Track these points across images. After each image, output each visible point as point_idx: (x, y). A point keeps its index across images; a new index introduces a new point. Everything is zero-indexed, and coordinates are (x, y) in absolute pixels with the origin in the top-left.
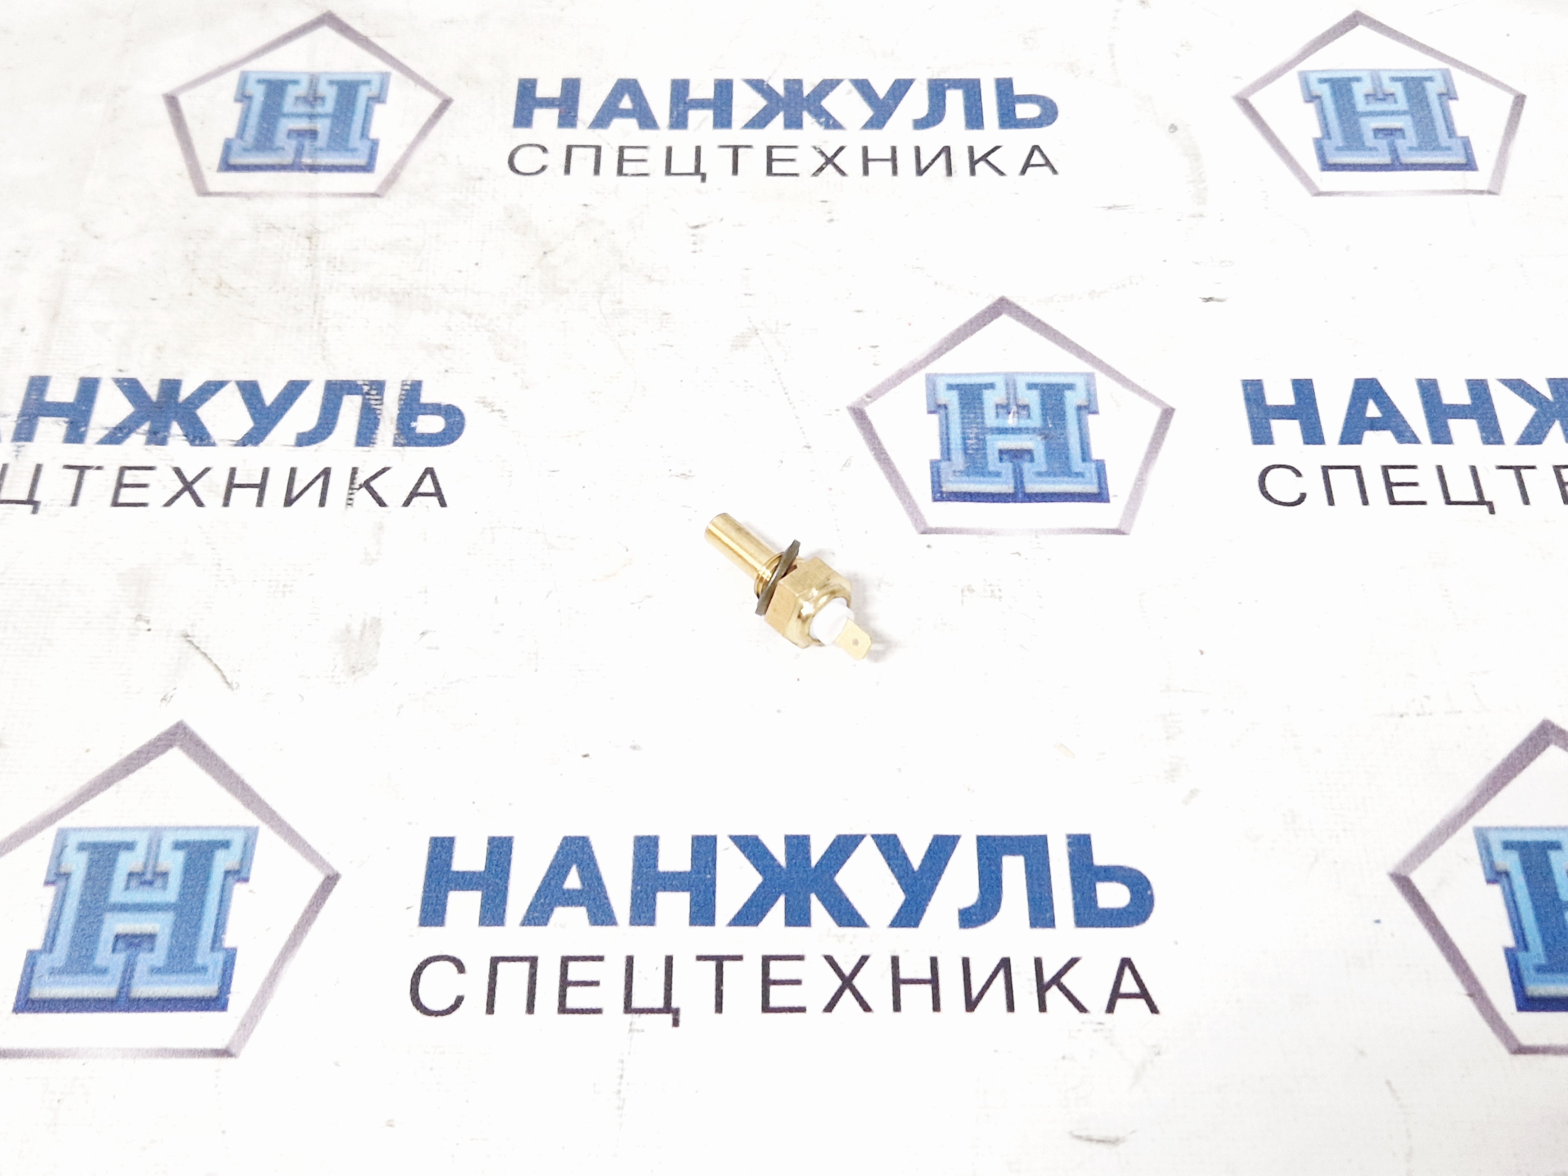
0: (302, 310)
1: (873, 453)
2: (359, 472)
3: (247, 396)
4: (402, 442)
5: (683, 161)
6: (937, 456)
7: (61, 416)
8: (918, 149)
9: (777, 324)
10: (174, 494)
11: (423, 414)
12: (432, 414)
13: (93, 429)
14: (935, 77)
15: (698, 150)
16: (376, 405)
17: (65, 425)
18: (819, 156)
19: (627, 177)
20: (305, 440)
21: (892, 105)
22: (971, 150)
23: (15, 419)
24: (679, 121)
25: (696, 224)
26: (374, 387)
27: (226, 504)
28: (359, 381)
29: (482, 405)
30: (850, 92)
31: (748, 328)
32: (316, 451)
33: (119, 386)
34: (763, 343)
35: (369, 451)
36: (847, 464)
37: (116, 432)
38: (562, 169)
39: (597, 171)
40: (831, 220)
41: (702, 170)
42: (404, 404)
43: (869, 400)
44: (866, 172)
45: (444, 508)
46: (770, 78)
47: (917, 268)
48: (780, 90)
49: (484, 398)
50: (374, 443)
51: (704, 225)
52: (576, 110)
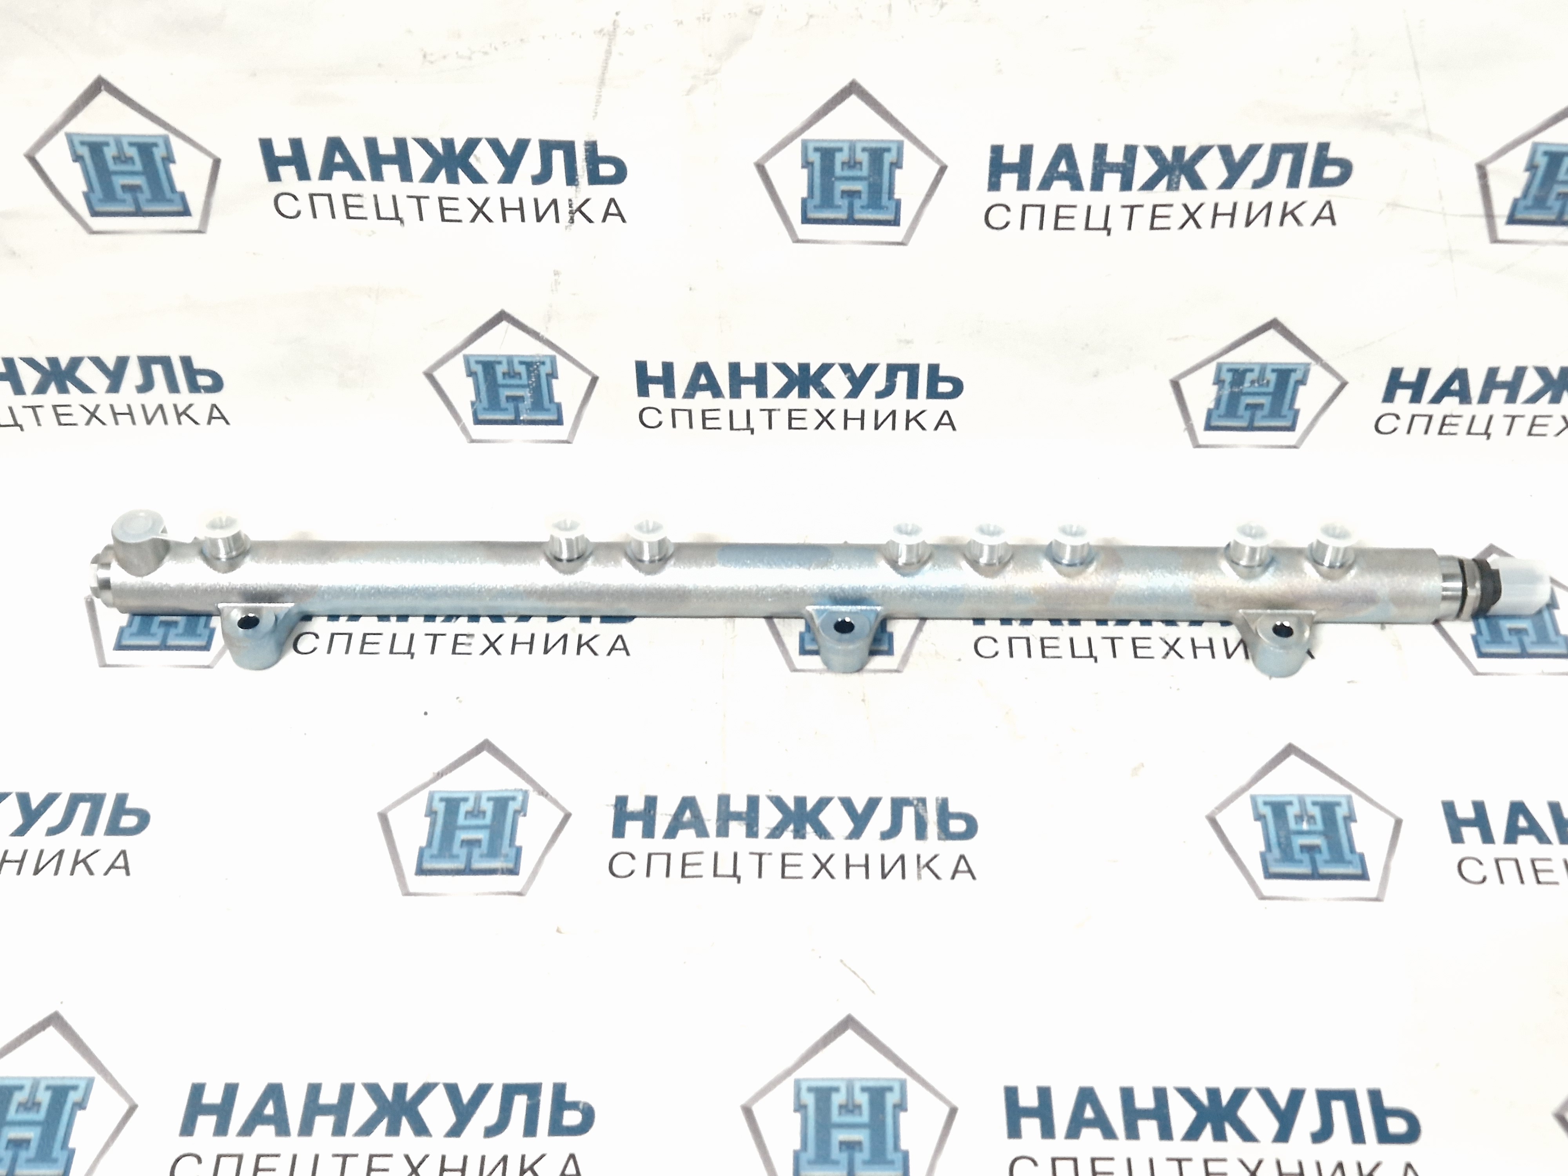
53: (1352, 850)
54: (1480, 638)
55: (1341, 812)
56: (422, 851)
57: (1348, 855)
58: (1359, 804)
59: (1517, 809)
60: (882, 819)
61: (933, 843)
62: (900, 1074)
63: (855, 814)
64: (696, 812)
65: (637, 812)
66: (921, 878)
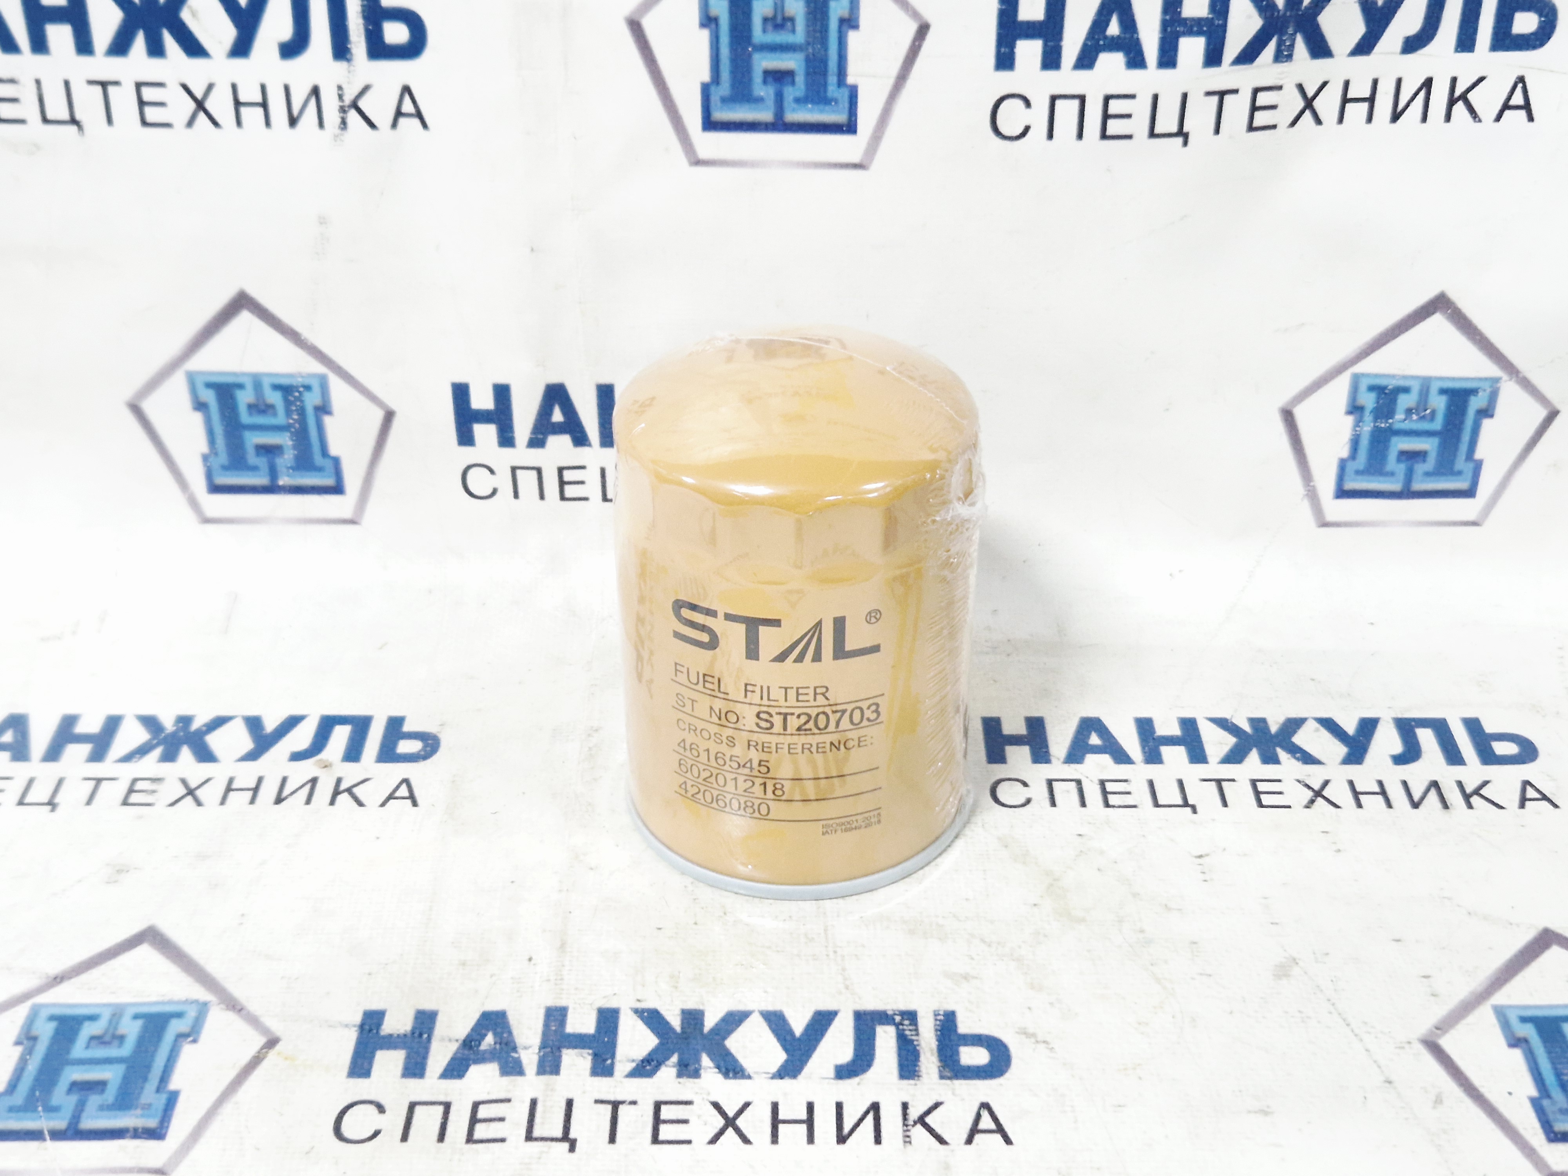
0: (813, 939)
1: (1462, 1089)
2: (910, 1106)
3: (773, 1026)
4: (949, 1075)
5: (1169, 794)
6: (1534, 1092)
7: (583, 1048)
8: (1405, 784)
9: (1314, 953)
10: (715, 1131)
11: (966, 1045)
12: (973, 1044)
13: (620, 1062)
14: (1400, 716)
15: (1181, 783)
16: (912, 1035)
17: (590, 1058)
18: (1306, 789)
19: (1115, 808)
20: (844, 1072)
21: (1365, 741)
22: (1460, 784)
23: (537, 1051)
24: (1153, 757)
25: (1200, 854)
26: (905, 1017)
27: (775, 1138)
28: (889, 1010)
29: (1023, 1036)
30: (1317, 730)
31: (1285, 958)
32: (859, 1084)
33: (638, 1017)
34: (1306, 973)
35: (916, 1085)
36: (1438, 1101)
37: (644, 1064)
38: (1047, 802)
39: (1083, 804)
40: (1339, 851)
41: (1190, 802)
42: (942, 1034)
43: (1438, 1032)
44: (1359, 805)
45: (1010, 1146)
46: (1232, 716)
47: (1444, 898)
48: (1247, 727)
49: (1025, 1028)
50: (919, 1076)
51: (1207, 855)
52: (1047, 746)
60: (838, 1045)
61: (931, 1084)
63: (788, 1038)
64: (505, 1035)
65: (398, 1036)
66: (910, 1142)
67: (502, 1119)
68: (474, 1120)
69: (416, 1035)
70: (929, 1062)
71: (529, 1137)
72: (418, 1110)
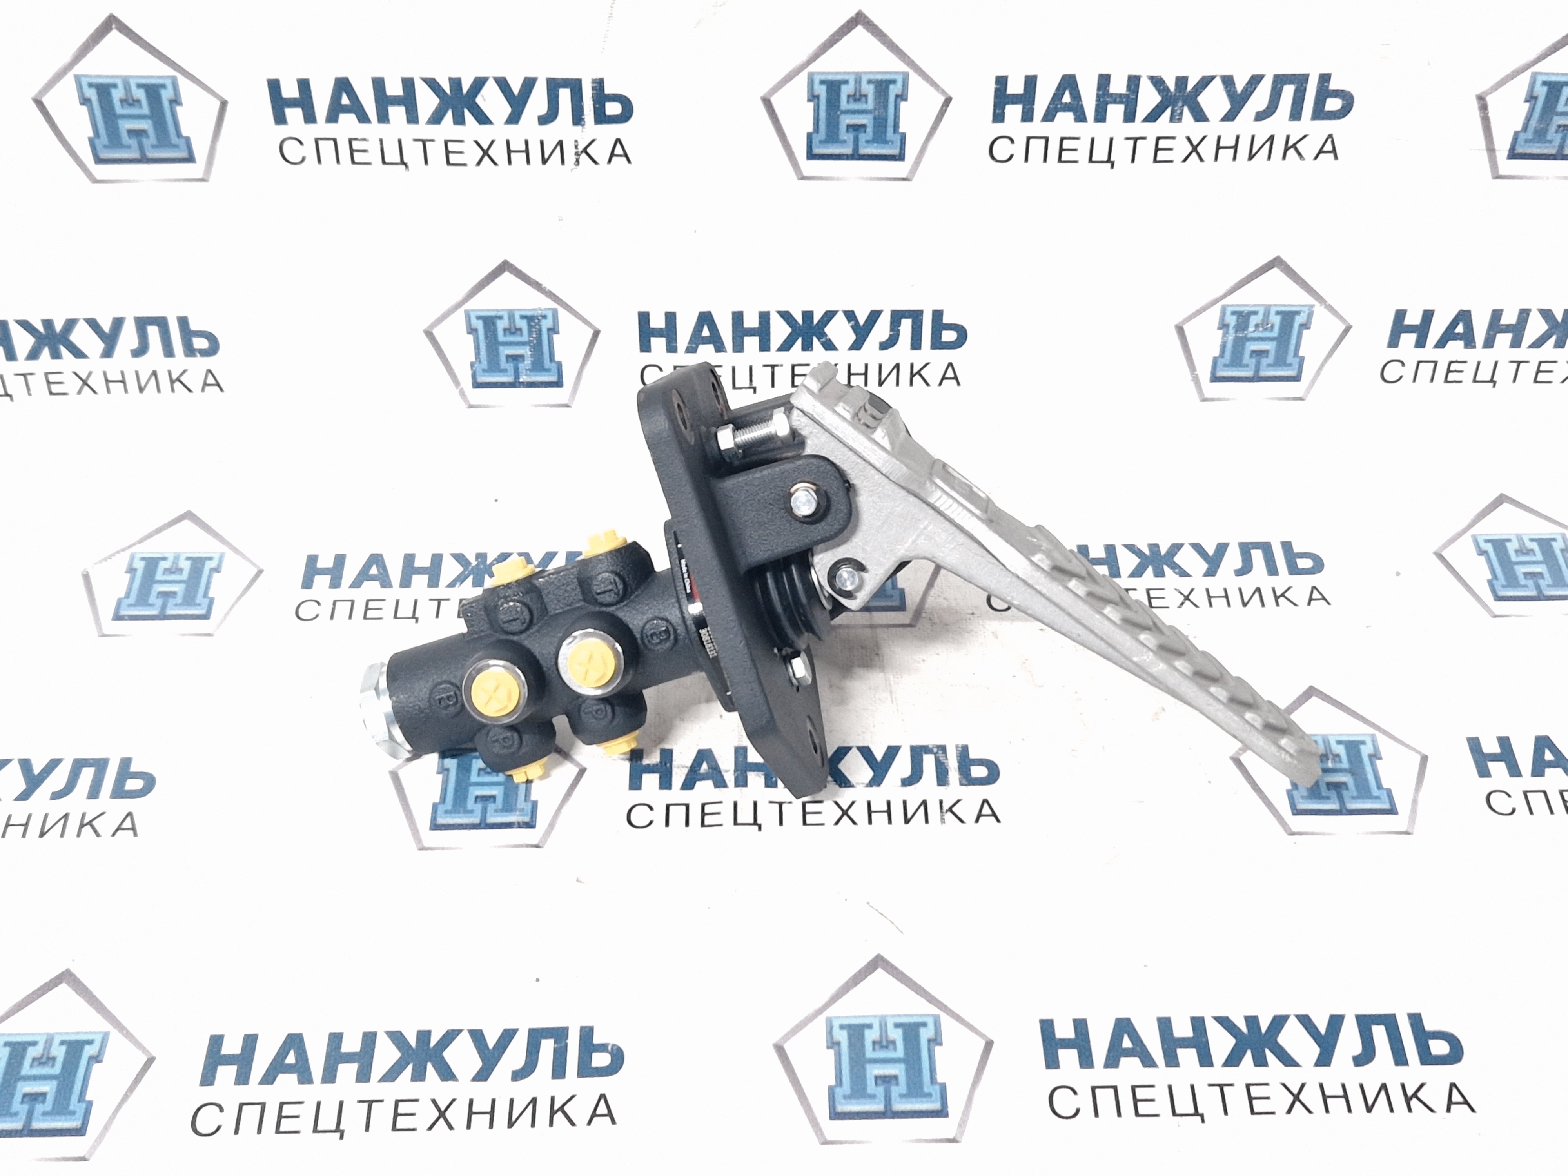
53: (1379, 786)
54: (1495, 582)
55: (1366, 751)
56: (435, 807)
57: (1375, 791)
58: (1383, 742)
59: (1543, 743)
60: (902, 766)
61: (954, 789)
62: (935, 1011)
63: (874, 762)
64: (713, 764)
65: (654, 765)
66: (944, 822)
67: (719, 813)
68: (703, 814)
69: (663, 764)
70: (954, 776)
71: (736, 823)
72: (671, 808)
